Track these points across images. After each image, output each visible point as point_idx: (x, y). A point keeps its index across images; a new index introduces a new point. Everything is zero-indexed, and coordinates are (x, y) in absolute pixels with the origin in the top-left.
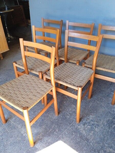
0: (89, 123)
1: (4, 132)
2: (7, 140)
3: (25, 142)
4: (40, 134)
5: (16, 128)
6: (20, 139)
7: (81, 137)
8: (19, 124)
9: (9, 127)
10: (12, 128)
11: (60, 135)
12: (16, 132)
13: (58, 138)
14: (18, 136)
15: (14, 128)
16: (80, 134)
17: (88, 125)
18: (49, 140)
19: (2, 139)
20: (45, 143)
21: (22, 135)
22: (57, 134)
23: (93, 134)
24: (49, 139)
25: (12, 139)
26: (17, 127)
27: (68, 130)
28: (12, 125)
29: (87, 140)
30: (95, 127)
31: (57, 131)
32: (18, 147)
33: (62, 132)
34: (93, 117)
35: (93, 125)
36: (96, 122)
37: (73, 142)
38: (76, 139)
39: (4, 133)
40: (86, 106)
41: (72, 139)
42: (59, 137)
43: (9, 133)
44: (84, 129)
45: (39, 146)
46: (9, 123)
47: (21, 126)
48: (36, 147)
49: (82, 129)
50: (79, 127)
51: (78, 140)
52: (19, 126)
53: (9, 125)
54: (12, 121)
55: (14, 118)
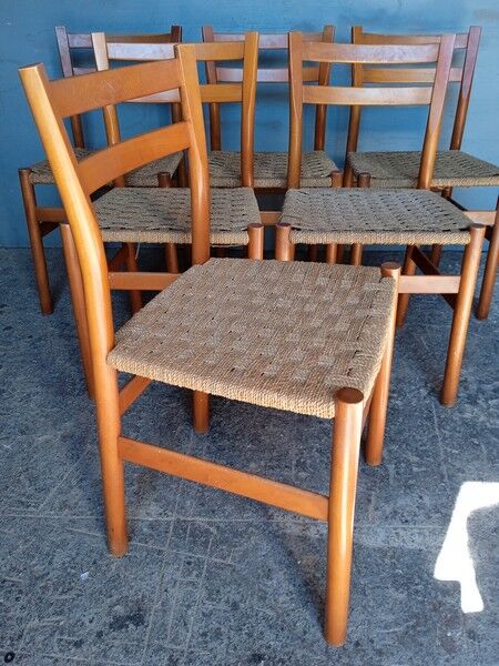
0: (480, 390)
1: (204, 573)
2: (263, 599)
5: (246, 531)
9: (207, 542)
10: (227, 541)
11: (444, 468)
12: (266, 547)
13: (446, 480)
14: (290, 553)
15: (237, 534)
16: (493, 432)
17: (487, 400)
18: (427, 500)
20: (422, 518)
21: (304, 539)
22: (424, 469)
24: (421, 498)
25: (279, 576)
26: (250, 525)
27: (445, 439)
28: (212, 529)
31: (416, 459)
33: (436, 455)
34: (471, 371)
39: (208, 579)
40: (415, 351)
41: (491, 460)
42: (445, 473)
43: (238, 566)
44: (490, 415)
45: (418, 539)
46: (185, 530)
47: (261, 513)
48: (410, 551)
49: (482, 418)
50: (468, 415)
52: (254, 516)
53: (198, 536)
54: (194, 515)
55: (188, 503)
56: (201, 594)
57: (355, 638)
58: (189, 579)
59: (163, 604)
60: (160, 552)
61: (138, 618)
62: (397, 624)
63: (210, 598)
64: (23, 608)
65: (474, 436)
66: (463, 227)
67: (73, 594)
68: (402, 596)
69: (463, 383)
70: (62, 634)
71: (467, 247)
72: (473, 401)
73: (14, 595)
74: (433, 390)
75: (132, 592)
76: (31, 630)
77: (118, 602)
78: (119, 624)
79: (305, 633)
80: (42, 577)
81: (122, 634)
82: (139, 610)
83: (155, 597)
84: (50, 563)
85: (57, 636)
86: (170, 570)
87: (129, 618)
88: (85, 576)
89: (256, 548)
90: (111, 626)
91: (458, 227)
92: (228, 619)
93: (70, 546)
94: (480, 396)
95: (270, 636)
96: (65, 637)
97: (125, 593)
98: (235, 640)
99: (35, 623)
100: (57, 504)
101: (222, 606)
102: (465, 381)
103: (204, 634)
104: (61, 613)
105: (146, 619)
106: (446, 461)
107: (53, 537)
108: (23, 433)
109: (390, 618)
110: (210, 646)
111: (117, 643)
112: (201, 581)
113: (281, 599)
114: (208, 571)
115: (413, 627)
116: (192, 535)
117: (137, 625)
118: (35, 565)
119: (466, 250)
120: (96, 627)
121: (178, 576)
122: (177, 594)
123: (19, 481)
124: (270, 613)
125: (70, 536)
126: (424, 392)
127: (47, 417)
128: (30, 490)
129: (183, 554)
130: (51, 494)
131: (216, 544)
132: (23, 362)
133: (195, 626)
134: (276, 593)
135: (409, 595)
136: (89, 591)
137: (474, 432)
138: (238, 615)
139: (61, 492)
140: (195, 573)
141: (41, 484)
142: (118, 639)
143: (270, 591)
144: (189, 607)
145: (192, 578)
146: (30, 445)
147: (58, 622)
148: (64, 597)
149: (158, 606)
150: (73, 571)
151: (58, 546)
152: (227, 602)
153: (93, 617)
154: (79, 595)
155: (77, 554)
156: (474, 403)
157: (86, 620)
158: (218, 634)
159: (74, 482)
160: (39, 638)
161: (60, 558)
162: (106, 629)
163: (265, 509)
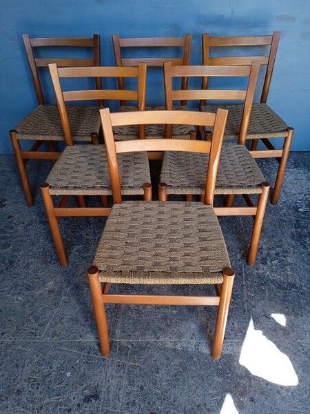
0: (268, 254)
1: (126, 371)
2: (155, 384)
3: (195, 359)
4: (207, 327)
5: (146, 347)
6: (178, 361)
7: (280, 287)
8: (143, 334)
9: (127, 354)
10: (136, 353)
11: (246, 305)
12: (156, 355)
13: (246, 312)
14: (168, 359)
15: (142, 349)
16: (273, 282)
17: (271, 260)
18: (236, 325)
19: (142, 388)
20: (233, 336)
21: (175, 350)
23: (292, 270)
24: (233, 324)
25: (162, 372)
26: (148, 343)
27: (248, 287)
28: (129, 346)
29: (293, 286)
30: (284, 257)
31: (232, 300)
32: (193, 377)
33: (242, 297)
34: (265, 241)
35: (277, 254)
36: (278, 247)
37: (276, 302)
38: (275, 295)
39: (128, 374)
40: (236, 228)
41: (270, 300)
42: (246, 308)
43: (143, 367)
44: (272, 271)
45: (230, 348)
46: (116, 347)
47: (153, 336)
48: (225, 355)
49: (268, 273)
50: (261, 271)
51: (281, 294)
52: (150, 338)
53: (123, 350)
54: (120, 338)
55: (117, 331)
56: (125, 382)
57: (198, 403)
58: (119, 375)
59: (107, 389)
60: (104, 359)
61: (96, 396)
62: (217, 395)
63: (130, 384)
64: (41, 393)
65: (263, 285)
66: (259, 183)
67: (64, 384)
68: (221, 380)
69: (260, 250)
70: (61, 406)
71: (260, 195)
72: (264, 261)
73: (36, 386)
74: (244, 255)
75: (92, 383)
76: (47, 404)
77: (86, 388)
78: (87, 399)
79: (175, 401)
80: (48, 375)
81: (89, 405)
82: (96, 392)
83: (103, 384)
84: (51, 368)
85: (59, 407)
86: (109, 370)
87: (92, 396)
88: (68, 374)
89: (151, 356)
90: (84, 400)
91: (256, 183)
92: (138, 395)
93: (60, 358)
94: (268, 258)
95: (158, 403)
96: (63, 407)
97: (89, 383)
98: (142, 406)
99: (47, 400)
100: (50, 334)
101: (136, 389)
102: (261, 248)
103: (127, 404)
104: (59, 395)
105: (100, 396)
106: (247, 301)
107: (51, 353)
108: (27, 289)
109: (214, 392)
110: (131, 409)
111: (87, 409)
112: (125, 375)
113: (163, 384)
114: (128, 370)
116: (119, 350)
117: (96, 400)
118: (44, 369)
119: (259, 196)
120: (76, 401)
121: (114, 374)
122: (114, 382)
123: (29, 320)
124: (159, 392)
125: (59, 352)
126: (239, 256)
127: (39, 278)
128: (36, 325)
129: (116, 360)
130: (47, 328)
131: (132, 354)
132: (21, 241)
133: (123, 400)
134: (161, 381)
135: (224, 380)
136: (71, 383)
137: (263, 281)
138: (144, 393)
139: (51, 326)
140: (122, 371)
141: (41, 322)
142: (88, 407)
143: (158, 379)
144: (120, 389)
145: (121, 374)
146: (32, 297)
147: (59, 399)
148: (60, 386)
149: (105, 389)
150: (63, 372)
151: (54, 358)
152: (138, 386)
153: (75, 397)
154: (67, 385)
155: (64, 362)
156: (265, 263)
157: (71, 398)
158: (134, 403)
159: (58, 320)
160: (50, 408)
161: (56, 365)
162: (81, 402)
163: (155, 333)
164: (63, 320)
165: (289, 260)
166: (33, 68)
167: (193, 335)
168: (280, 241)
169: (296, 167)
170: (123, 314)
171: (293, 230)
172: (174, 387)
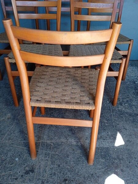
0: (123, 101)
1: (50, 157)
2: (66, 163)
5: (61, 144)
6: (79, 151)
7: (130, 115)
8: (60, 138)
9: (50, 148)
10: (56, 147)
11: (114, 124)
12: (67, 148)
13: (114, 127)
14: (73, 150)
15: (59, 145)
16: (127, 113)
17: (125, 104)
18: (109, 133)
19: (59, 166)
20: (108, 138)
21: (77, 146)
22: (108, 124)
23: (135, 108)
24: (108, 132)
25: (70, 157)
26: (62, 142)
27: (114, 115)
28: (52, 144)
30: (131, 102)
31: (106, 121)
33: (112, 120)
35: (127, 101)
36: (127, 98)
37: (129, 122)
38: (128, 119)
39: (51, 158)
40: (105, 90)
41: (126, 121)
42: (114, 125)
43: (60, 154)
44: (126, 108)
45: (107, 144)
46: (44, 145)
47: (65, 139)
48: (105, 148)
49: (124, 109)
50: (120, 108)
51: (131, 118)
52: (63, 140)
53: (48, 146)
54: (46, 140)
55: (45, 137)
56: (49, 163)
57: (91, 173)
58: (46, 159)
59: (39, 166)
60: (37, 151)
61: (32, 171)
62: (103, 169)
63: (52, 164)
65: (122, 114)
66: (120, 58)
67: (14, 165)
68: (103, 161)
70: (11, 176)
71: (121, 64)
72: (121, 104)
74: (110, 101)
75: (30, 163)
77: (27, 166)
78: (27, 173)
79: (78, 172)
80: (5, 160)
81: (28, 175)
82: (33, 168)
83: (37, 164)
84: (7, 156)
85: (10, 177)
86: (41, 156)
87: (30, 171)
88: (17, 159)
89: (64, 149)
90: (25, 173)
92: (57, 170)
93: (12, 151)
94: (123, 103)
95: (69, 173)
96: (12, 177)
97: (28, 164)
98: (59, 175)
99: (3, 173)
100: (7, 139)
101: (56, 166)
102: (119, 98)
103: (51, 174)
104: (11, 170)
105: (35, 171)
106: (114, 122)
107: (7, 148)
109: (101, 167)
110: (53, 177)
111: (27, 178)
112: (49, 159)
113: (71, 163)
114: (51, 156)
115: (107, 169)
116: (46, 146)
117: (32, 173)
118: (3, 157)
120: (21, 174)
121: (43, 158)
122: (43, 163)
124: (69, 167)
125: (12, 148)
126: (108, 102)
127: (3, 112)
129: (44, 152)
130: (6, 136)
131: (53, 148)
133: (48, 172)
134: (70, 161)
135: (105, 160)
136: (18, 164)
137: (121, 113)
138: (60, 168)
139: (8, 135)
142: (28, 177)
143: (68, 161)
144: (46, 167)
145: (47, 158)
147: (10, 173)
148: (11, 166)
149: (38, 167)
150: (13, 158)
151: (9, 151)
152: (57, 165)
153: (20, 171)
154: (15, 165)
155: (14, 153)
156: (121, 105)
157: (18, 172)
158: (55, 174)
159: (12, 132)
160: (5, 178)
161: (10, 154)
162: (24, 174)
163: (66, 138)
164: (15, 132)
165: (133, 103)
166: (4, 11)
167: (87, 138)
168: (128, 95)
169: (132, 66)
170: (48, 128)
171: (134, 91)
172: (78, 165)
